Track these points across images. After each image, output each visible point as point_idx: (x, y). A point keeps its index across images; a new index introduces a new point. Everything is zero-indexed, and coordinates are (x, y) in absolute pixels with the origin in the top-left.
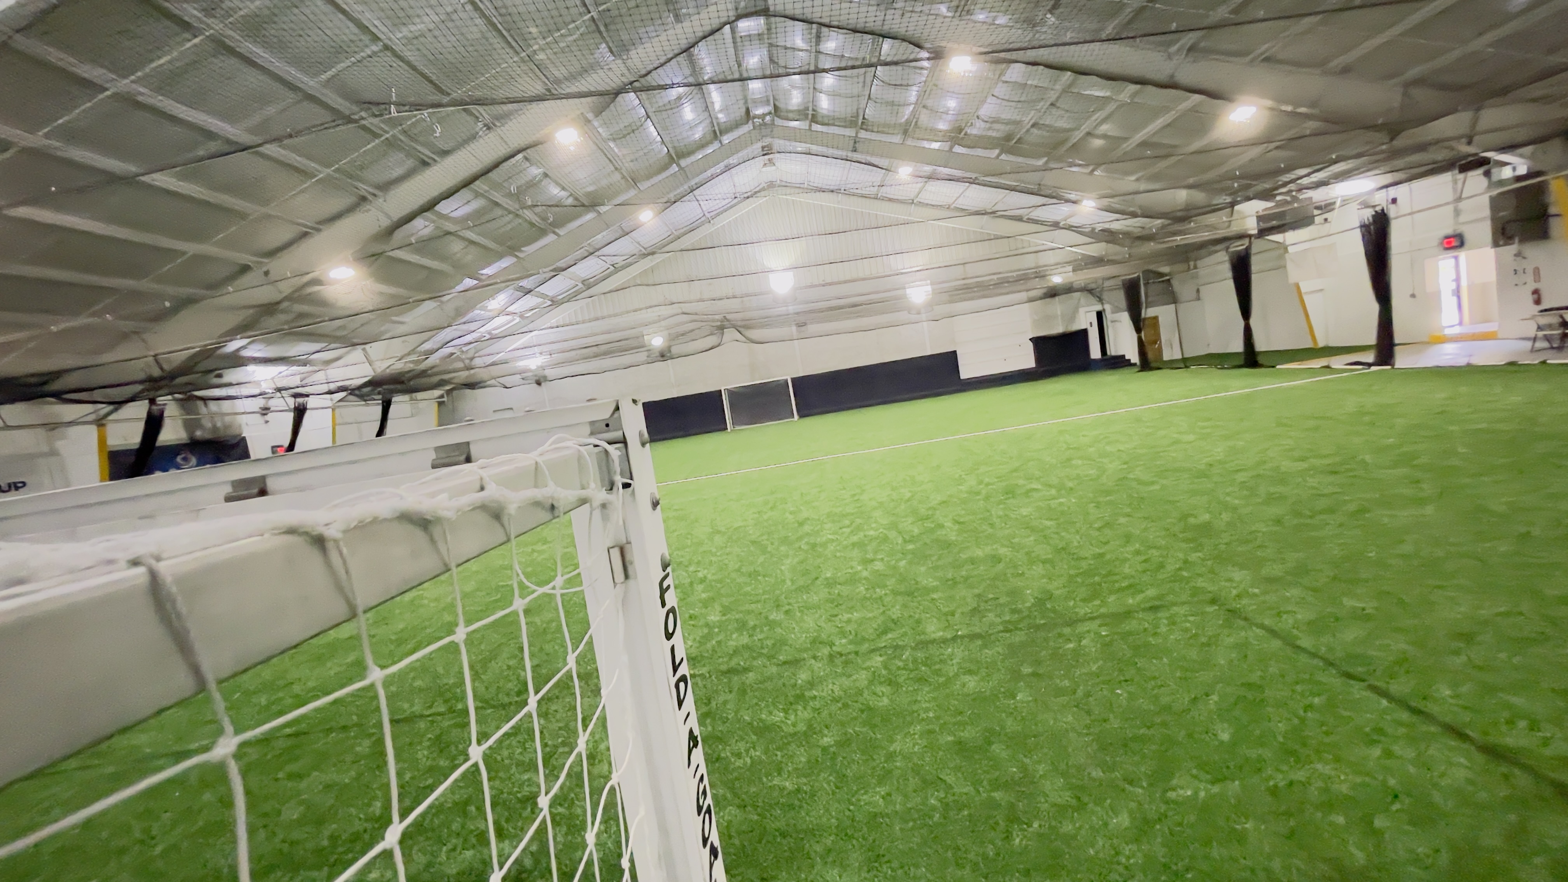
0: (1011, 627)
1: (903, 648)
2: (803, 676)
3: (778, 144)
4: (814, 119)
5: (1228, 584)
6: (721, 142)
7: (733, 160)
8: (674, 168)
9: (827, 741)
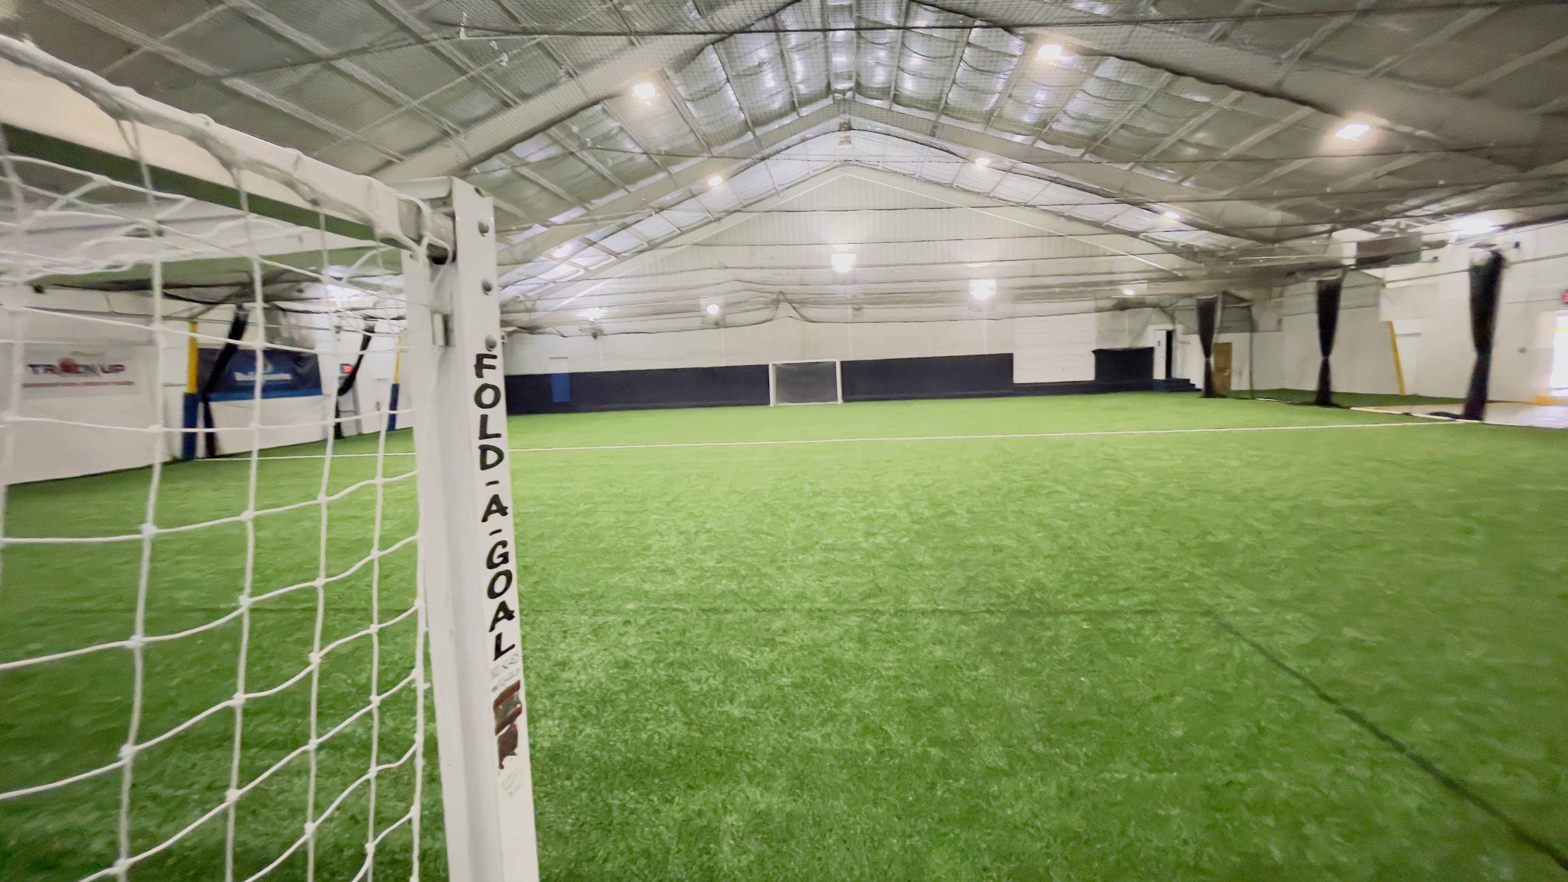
0: (993, 609)
1: (881, 613)
2: (778, 624)
3: (856, 121)
4: (896, 100)
5: (1227, 600)
6: (798, 114)
7: (807, 133)
8: (749, 136)
9: (785, 681)
